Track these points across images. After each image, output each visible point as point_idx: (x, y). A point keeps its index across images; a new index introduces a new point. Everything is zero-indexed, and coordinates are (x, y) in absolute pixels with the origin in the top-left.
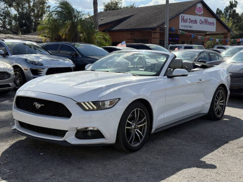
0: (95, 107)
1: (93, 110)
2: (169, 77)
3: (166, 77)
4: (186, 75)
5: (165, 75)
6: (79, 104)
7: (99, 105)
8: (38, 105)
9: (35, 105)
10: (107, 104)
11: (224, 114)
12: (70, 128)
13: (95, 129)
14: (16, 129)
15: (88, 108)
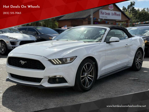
0: (61, 62)
1: (59, 64)
2: (107, 43)
3: (105, 42)
4: (118, 41)
5: (104, 42)
6: (50, 61)
7: (63, 61)
8: (23, 62)
10: (68, 60)
12: (44, 76)
13: (61, 77)
14: (8, 79)
15: (56, 63)
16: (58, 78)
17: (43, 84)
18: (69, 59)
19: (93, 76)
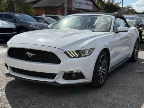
0: (78, 55)
1: (76, 57)
2: (116, 33)
4: (127, 31)
5: (113, 31)
6: (66, 53)
7: (80, 53)
8: (30, 55)
9: (27, 55)
10: (87, 52)
11: (138, 58)
12: (59, 71)
13: (79, 72)
14: (9, 73)
15: (72, 56)
16: (76, 73)
17: (57, 81)
18: (88, 50)
19: (105, 69)
